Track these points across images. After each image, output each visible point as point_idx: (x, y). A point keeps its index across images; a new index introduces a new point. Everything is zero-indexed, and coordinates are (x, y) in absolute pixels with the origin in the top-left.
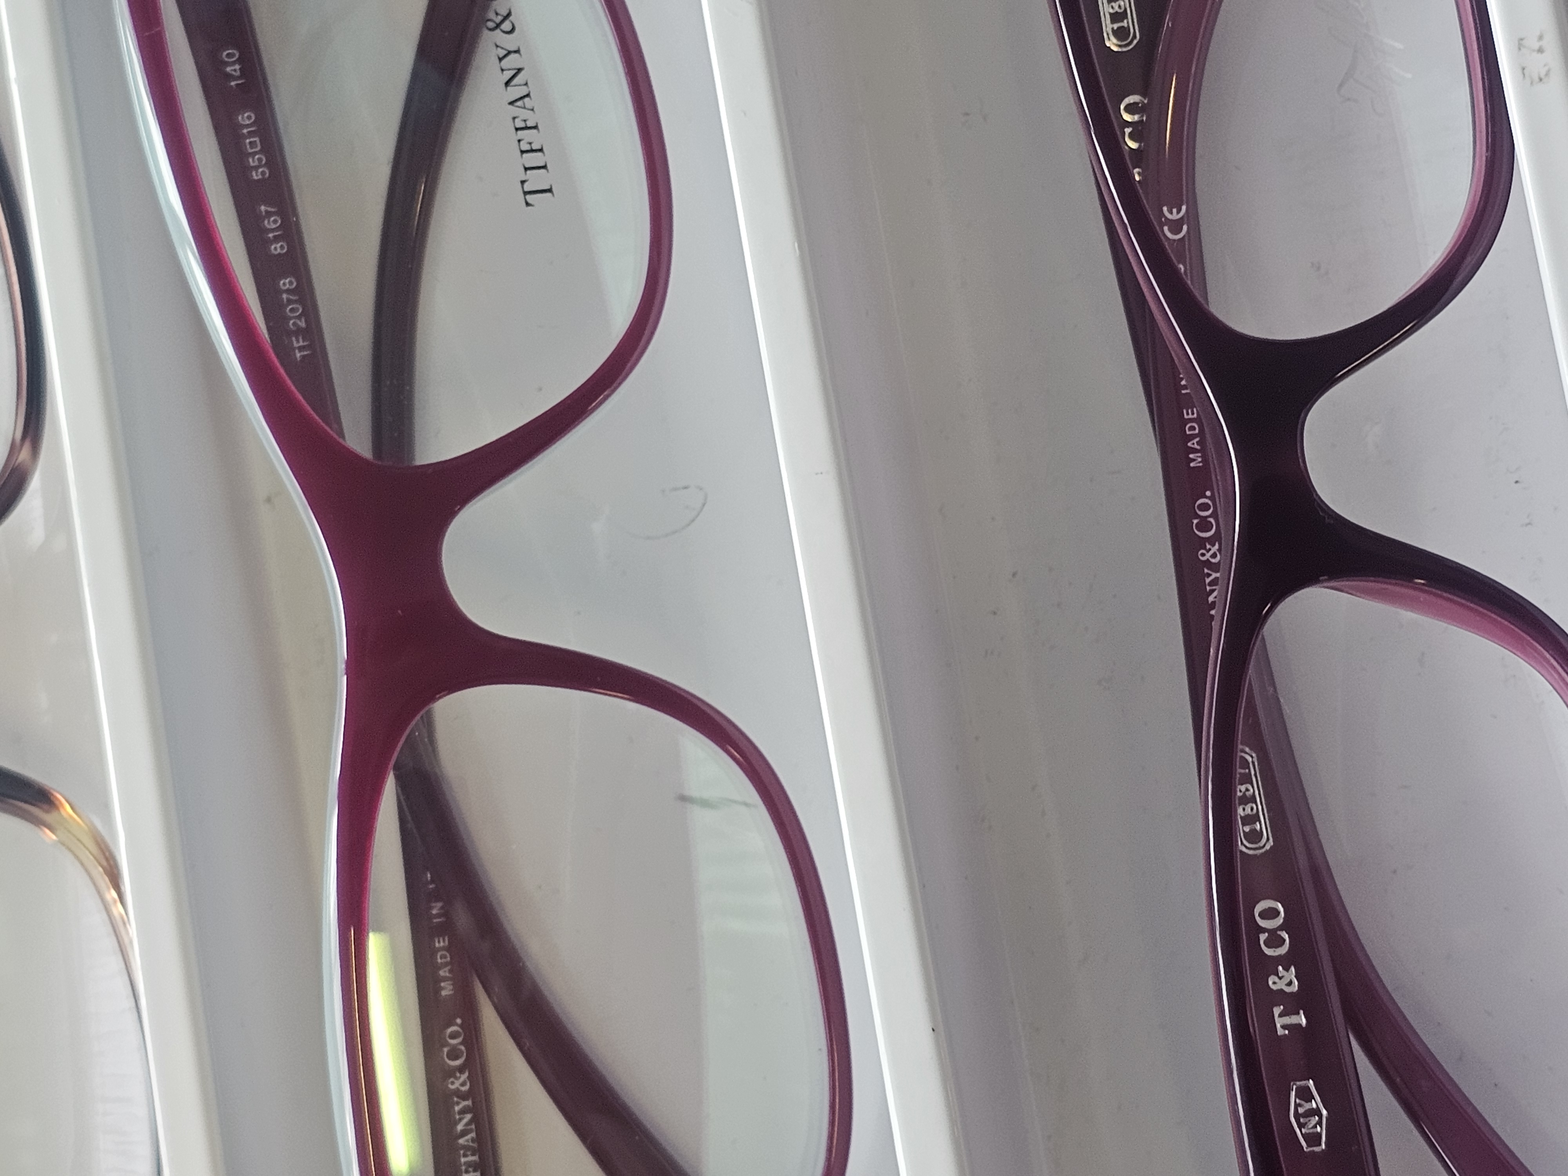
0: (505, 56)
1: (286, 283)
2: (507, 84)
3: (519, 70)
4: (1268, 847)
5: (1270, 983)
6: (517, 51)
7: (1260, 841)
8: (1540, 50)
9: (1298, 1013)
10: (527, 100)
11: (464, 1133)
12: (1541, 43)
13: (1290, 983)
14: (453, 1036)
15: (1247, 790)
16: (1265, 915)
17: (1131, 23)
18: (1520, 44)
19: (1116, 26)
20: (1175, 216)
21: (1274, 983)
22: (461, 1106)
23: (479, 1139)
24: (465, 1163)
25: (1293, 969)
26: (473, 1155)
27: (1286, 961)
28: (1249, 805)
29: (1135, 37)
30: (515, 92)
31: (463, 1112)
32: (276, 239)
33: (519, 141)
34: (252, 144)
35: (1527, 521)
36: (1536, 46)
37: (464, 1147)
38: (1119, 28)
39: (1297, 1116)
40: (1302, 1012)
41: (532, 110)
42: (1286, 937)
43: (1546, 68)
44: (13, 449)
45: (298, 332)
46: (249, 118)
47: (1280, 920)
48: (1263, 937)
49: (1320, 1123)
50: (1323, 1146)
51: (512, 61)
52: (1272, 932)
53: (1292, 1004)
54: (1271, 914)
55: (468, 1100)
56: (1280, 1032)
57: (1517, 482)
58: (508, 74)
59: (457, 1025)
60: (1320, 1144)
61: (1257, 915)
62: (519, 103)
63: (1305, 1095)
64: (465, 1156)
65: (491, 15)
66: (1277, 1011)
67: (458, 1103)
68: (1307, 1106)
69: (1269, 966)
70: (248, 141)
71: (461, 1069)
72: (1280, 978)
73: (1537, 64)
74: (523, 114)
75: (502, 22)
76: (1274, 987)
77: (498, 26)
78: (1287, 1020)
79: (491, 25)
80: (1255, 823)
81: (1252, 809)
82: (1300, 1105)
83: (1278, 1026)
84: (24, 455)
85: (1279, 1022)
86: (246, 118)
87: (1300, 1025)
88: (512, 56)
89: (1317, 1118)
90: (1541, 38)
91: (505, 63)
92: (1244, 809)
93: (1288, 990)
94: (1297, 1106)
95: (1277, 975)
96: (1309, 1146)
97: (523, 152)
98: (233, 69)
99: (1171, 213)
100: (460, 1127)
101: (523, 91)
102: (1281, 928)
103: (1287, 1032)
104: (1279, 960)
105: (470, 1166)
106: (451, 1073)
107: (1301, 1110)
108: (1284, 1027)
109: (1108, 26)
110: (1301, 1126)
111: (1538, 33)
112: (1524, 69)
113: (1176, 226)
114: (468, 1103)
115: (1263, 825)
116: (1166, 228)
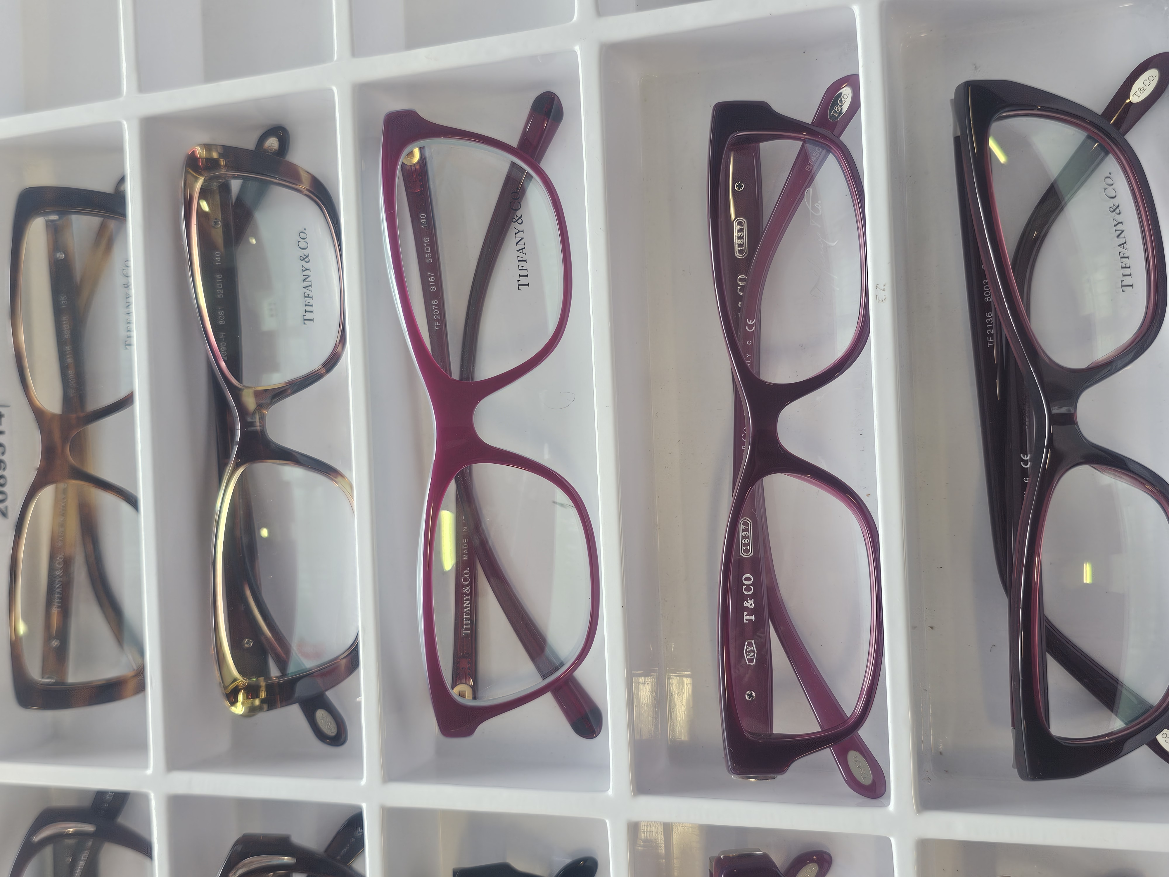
0: (518, 233)
1: (434, 302)
2: (517, 243)
3: (522, 238)
4: (751, 555)
5: (744, 604)
6: (523, 231)
7: (748, 553)
8: (884, 290)
9: (753, 616)
10: (524, 250)
11: (466, 607)
12: (884, 287)
13: (751, 605)
14: (466, 574)
15: (747, 534)
16: (746, 579)
17: (745, 248)
18: (877, 287)
19: (739, 249)
20: (751, 323)
21: (746, 604)
22: (466, 598)
23: (471, 610)
24: (465, 618)
25: (753, 600)
26: (468, 615)
27: (751, 597)
28: (747, 539)
29: (746, 253)
30: (520, 247)
31: (466, 600)
32: (433, 285)
33: (519, 265)
34: (427, 249)
35: (863, 449)
36: (883, 288)
37: (465, 612)
38: (740, 249)
39: (746, 652)
40: (754, 615)
41: (525, 254)
42: (752, 588)
43: (885, 297)
44: (336, 346)
45: (437, 320)
46: (427, 239)
47: (751, 582)
48: (744, 587)
49: (754, 655)
50: (754, 664)
51: (520, 235)
52: (748, 586)
53: (751, 612)
54: (748, 579)
55: (468, 596)
56: (745, 621)
57: (861, 435)
58: (518, 240)
59: (468, 570)
60: (753, 663)
61: (743, 579)
62: (521, 251)
63: (750, 644)
64: (466, 615)
65: (515, 217)
66: (745, 613)
67: (465, 597)
68: (750, 649)
69: (745, 598)
70: (426, 248)
71: (467, 585)
72: (748, 603)
73: (882, 295)
74: (522, 255)
75: (518, 219)
76: (745, 605)
77: (517, 221)
78: (748, 617)
79: (514, 220)
80: (748, 546)
81: (747, 541)
82: (748, 648)
83: (745, 619)
84: (339, 349)
85: (745, 618)
86: (426, 240)
87: (753, 620)
88: (520, 233)
89: (753, 653)
90: (884, 285)
91: (517, 235)
92: (744, 541)
93: (750, 607)
94: (747, 648)
95: (747, 601)
96: (749, 663)
97: (519, 270)
98: (424, 221)
99: (750, 322)
100: (465, 605)
101: (523, 246)
102: (751, 585)
103: (747, 622)
104: (748, 596)
105: (467, 619)
106: (464, 586)
107: (748, 650)
108: (746, 620)
109: (737, 248)
110: (747, 655)
111: (884, 284)
112: (877, 296)
113: (750, 327)
114: (469, 597)
115: (750, 548)
116: (747, 327)
